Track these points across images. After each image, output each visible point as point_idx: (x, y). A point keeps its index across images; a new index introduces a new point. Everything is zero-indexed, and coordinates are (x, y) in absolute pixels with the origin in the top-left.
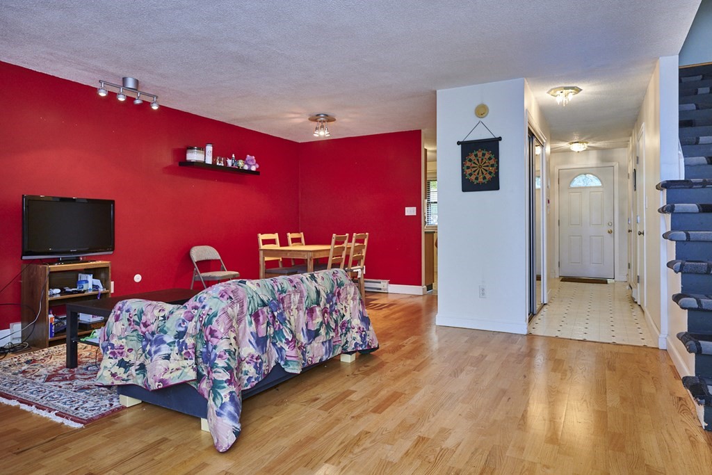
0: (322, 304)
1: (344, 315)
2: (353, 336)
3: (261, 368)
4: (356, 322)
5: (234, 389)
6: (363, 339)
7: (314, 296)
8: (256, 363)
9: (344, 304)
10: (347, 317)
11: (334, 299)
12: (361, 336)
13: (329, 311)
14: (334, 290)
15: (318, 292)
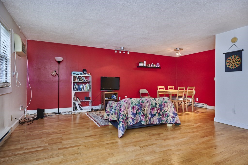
0: (157, 107)
1: (166, 112)
2: (170, 118)
3: (134, 121)
4: (171, 114)
5: (124, 124)
6: (173, 120)
7: (154, 104)
8: (132, 119)
9: (167, 108)
10: (168, 112)
11: (162, 106)
12: (173, 119)
13: (160, 109)
14: (163, 103)
15: (156, 104)
